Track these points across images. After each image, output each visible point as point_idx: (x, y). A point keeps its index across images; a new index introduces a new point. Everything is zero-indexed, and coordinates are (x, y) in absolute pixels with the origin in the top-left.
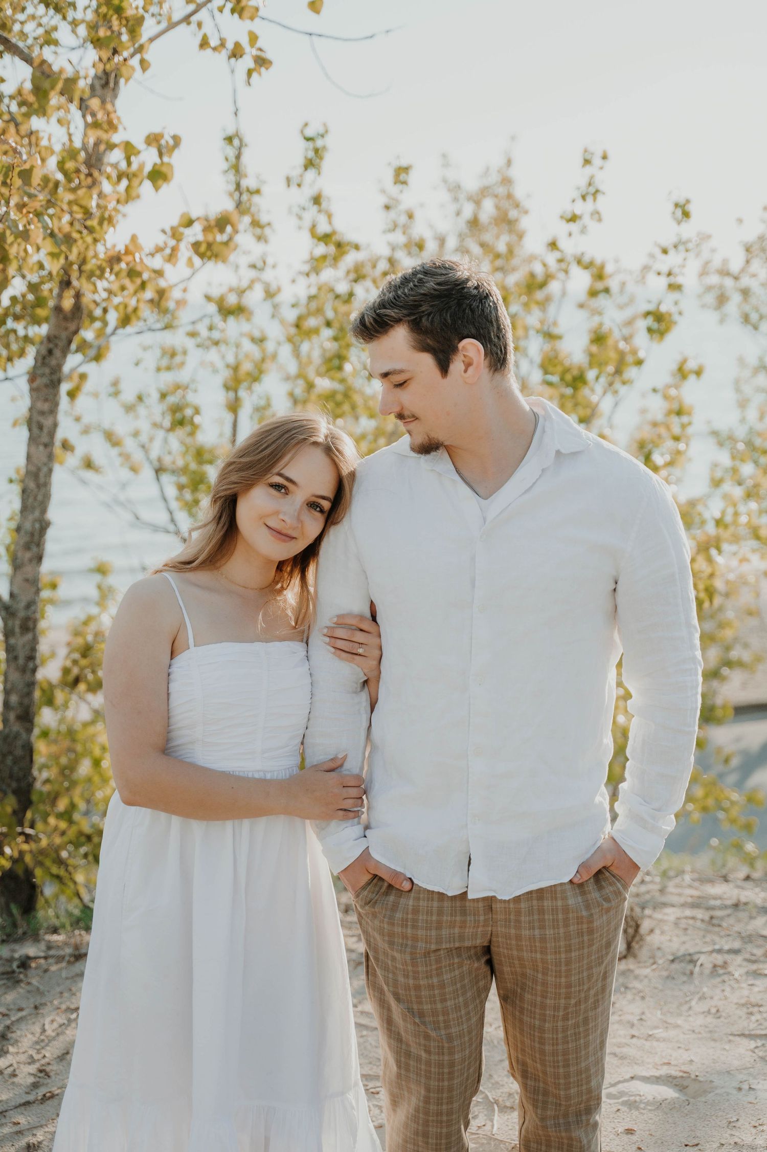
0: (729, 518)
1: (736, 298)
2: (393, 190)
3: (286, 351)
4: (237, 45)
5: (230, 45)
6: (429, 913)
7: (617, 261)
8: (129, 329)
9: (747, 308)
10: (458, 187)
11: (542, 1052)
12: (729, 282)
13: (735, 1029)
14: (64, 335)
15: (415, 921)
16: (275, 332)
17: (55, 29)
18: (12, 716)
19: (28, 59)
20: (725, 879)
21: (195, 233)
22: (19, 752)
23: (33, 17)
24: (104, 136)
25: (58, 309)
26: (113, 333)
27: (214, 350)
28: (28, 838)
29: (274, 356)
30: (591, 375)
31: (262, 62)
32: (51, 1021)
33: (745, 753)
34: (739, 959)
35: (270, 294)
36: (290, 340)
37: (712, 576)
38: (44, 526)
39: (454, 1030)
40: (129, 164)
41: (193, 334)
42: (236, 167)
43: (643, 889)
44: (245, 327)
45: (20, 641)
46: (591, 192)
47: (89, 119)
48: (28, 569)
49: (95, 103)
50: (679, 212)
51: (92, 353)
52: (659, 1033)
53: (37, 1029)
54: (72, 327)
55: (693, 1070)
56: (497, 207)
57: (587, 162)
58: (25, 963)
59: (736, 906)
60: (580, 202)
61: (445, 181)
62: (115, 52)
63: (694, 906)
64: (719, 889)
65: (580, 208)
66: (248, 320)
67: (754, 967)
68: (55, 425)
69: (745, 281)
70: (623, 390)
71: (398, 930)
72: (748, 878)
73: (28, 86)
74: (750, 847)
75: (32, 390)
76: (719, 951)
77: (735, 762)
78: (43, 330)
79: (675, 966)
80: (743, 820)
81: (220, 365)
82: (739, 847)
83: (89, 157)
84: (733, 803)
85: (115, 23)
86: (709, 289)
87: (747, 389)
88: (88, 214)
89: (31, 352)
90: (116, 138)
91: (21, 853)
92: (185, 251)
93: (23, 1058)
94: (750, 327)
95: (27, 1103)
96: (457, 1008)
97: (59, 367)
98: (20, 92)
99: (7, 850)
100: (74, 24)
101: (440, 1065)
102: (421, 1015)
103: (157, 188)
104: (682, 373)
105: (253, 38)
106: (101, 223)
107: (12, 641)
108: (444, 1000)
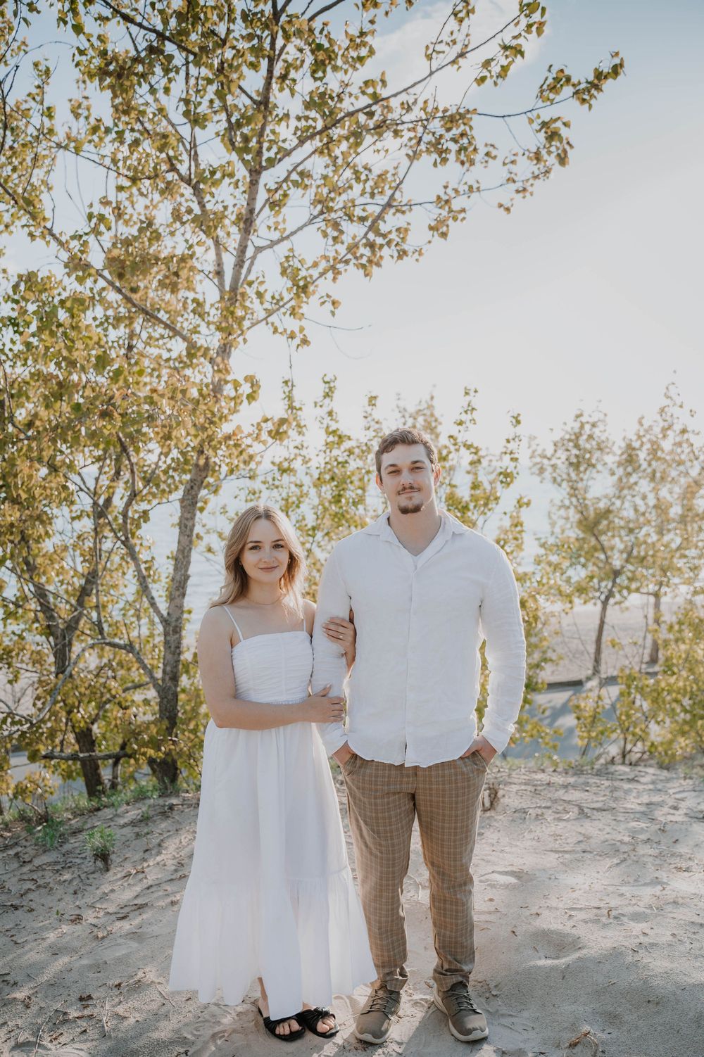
0: (545, 581)
1: (550, 470)
2: (369, 409)
3: (313, 491)
4: (292, 332)
5: (289, 332)
6: (383, 776)
7: (487, 449)
8: (233, 477)
9: (554, 475)
10: (405, 410)
11: (443, 852)
12: (545, 461)
13: (548, 848)
14: (199, 479)
15: (376, 781)
16: (307, 481)
17: (199, 326)
18: (167, 678)
19: (184, 338)
20: (543, 771)
21: (269, 426)
22: (170, 697)
23: (187, 319)
24: (223, 377)
25: (197, 465)
26: (225, 478)
27: (275, 490)
28: (174, 743)
29: (307, 494)
30: (471, 506)
31: (305, 341)
32: (184, 837)
33: (553, 708)
34: (550, 811)
35: (305, 461)
36: (315, 486)
37: (537, 609)
38: (187, 577)
39: (396, 841)
40: (236, 391)
41: (264, 483)
42: (290, 398)
43: (499, 775)
44: (293, 479)
45: (172, 638)
46: (470, 409)
47: (216, 368)
48: (177, 601)
49: (219, 360)
50: (514, 421)
51: (214, 489)
52: (507, 849)
53: (177, 841)
54: (204, 475)
55: (526, 868)
56: (425, 421)
57: (467, 393)
58: (171, 807)
59: (548, 784)
60: (464, 414)
61: (398, 407)
62: (230, 334)
63: (525, 784)
64: (540, 776)
65: (464, 417)
66: (294, 475)
67: (558, 816)
68: (194, 525)
69: (554, 461)
70: (489, 513)
71: (367, 786)
72: (555, 771)
73: (184, 353)
74: (555, 757)
75: (182, 507)
76: (539, 807)
77: (547, 713)
78: (187, 477)
79: (516, 815)
80: (551, 744)
81: (279, 498)
82: (550, 758)
83: (215, 387)
84: (547, 734)
85: (230, 320)
86: (536, 464)
87: (554, 517)
88: (214, 415)
89: (182, 488)
90: (229, 378)
91: (170, 750)
92: (264, 436)
93: (169, 856)
94: (556, 485)
95: (172, 880)
96: (397, 829)
97: (197, 495)
98: (180, 356)
99: (163, 749)
100: (208, 323)
101: (388, 860)
102: (378, 833)
103: (250, 403)
104: (520, 504)
105: (302, 329)
106: (220, 419)
107: (168, 638)
108: (390, 825)
